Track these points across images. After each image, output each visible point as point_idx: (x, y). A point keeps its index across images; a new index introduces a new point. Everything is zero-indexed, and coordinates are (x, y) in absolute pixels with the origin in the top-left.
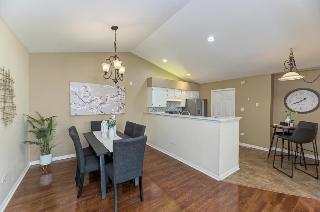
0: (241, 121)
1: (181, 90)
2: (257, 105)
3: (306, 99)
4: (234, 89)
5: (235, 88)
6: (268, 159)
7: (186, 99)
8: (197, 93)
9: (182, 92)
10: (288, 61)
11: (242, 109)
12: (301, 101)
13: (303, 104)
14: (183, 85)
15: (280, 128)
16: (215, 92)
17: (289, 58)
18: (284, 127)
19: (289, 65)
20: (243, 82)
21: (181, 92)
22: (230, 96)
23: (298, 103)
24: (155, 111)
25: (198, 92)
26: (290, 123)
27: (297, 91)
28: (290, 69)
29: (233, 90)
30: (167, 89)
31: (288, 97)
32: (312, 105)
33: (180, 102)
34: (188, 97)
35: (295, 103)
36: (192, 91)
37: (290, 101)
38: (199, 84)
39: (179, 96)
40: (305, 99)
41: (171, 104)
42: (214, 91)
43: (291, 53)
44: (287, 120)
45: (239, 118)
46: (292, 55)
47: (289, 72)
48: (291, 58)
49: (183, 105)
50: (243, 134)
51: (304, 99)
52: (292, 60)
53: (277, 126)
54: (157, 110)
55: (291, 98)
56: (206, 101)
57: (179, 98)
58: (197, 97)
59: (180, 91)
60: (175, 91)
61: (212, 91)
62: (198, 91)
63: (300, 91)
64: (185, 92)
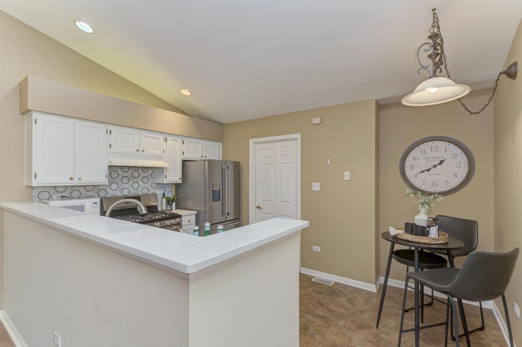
2: (347, 175)
3: (443, 161)
4: (298, 136)
5: (300, 134)
6: (377, 327)
7: (184, 161)
8: (217, 147)
9: (169, 139)
10: (427, 47)
11: (316, 187)
12: (435, 166)
13: (437, 174)
14: (172, 120)
16: (257, 145)
17: (430, 37)
18: (417, 240)
19: (430, 56)
20: (316, 120)
21: (166, 139)
22: (290, 156)
23: (428, 170)
24: (62, 197)
25: (221, 144)
26: (429, 227)
27: (426, 144)
28: (431, 69)
29: (296, 139)
30: (110, 127)
31: (408, 157)
32: (456, 175)
33: (163, 168)
34: (188, 156)
35: (422, 172)
36: (201, 141)
37: (412, 167)
38: (222, 124)
39: (158, 152)
40: (441, 162)
41: (136, 174)
42: (256, 143)
43: (434, 22)
44: (421, 219)
46: (436, 30)
47: (430, 78)
48: (434, 37)
49: (175, 176)
50: (319, 248)
51: (439, 162)
53: (399, 237)
54: (76, 194)
55: (414, 159)
56: (237, 167)
57: (160, 158)
59: (162, 137)
61: (251, 141)
62: (219, 141)
63: (431, 142)
64: (180, 141)
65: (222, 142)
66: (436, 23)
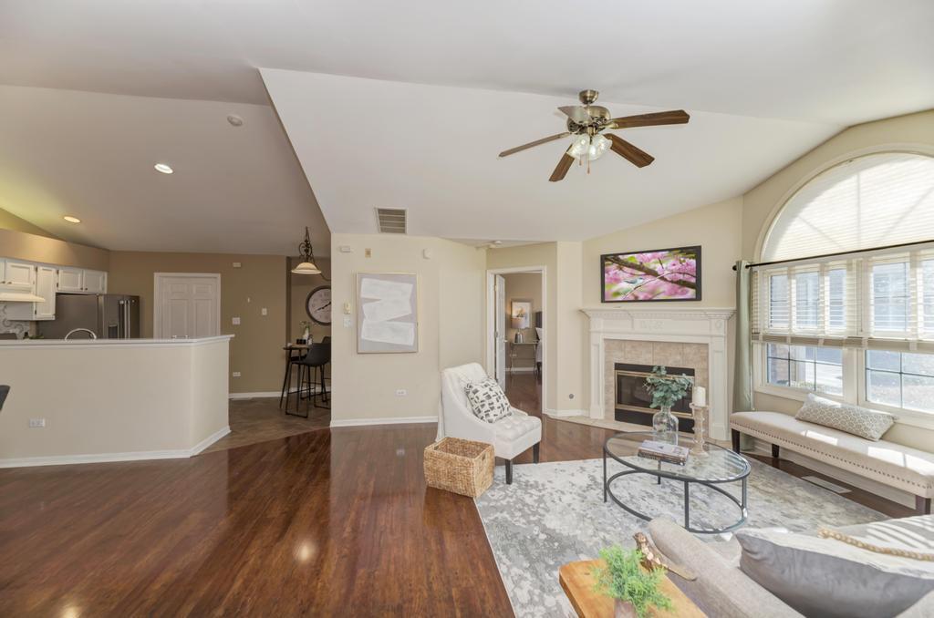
0: (232, 343)
1: (37, 265)
2: (264, 312)
5: (219, 274)
7: (58, 294)
8: (101, 278)
10: (302, 246)
11: (236, 321)
14: (45, 248)
15: (296, 349)
16: (166, 280)
17: (303, 241)
18: (301, 347)
19: (305, 250)
20: (237, 265)
21: (36, 270)
22: (208, 292)
25: (106, 274)
26: (309, 339)
28: (305, 257)
29: (215, 278)
31: (311, 298)
33: (32, 302)
34: (64, 288)
36: (81, 271)
37: (313, 306)
38: (108, 251)
39: (26, 284)
42: (163, 277)
45: (227, 338)
46: (307, 237)
47: (304, 262)
48: (306, 241)
49: (46, 313)
50: (239, 373)
52: (307, 245)
53: (293, 347)
56: (136, 302)
57: (28, 291)
58: (100, 288)
59: (32, 267)
60: (9, 264)
61: (157, 275)
62: (103, 270)
64: (54, 270)
65: (108, 272)
66: (307, 234)
